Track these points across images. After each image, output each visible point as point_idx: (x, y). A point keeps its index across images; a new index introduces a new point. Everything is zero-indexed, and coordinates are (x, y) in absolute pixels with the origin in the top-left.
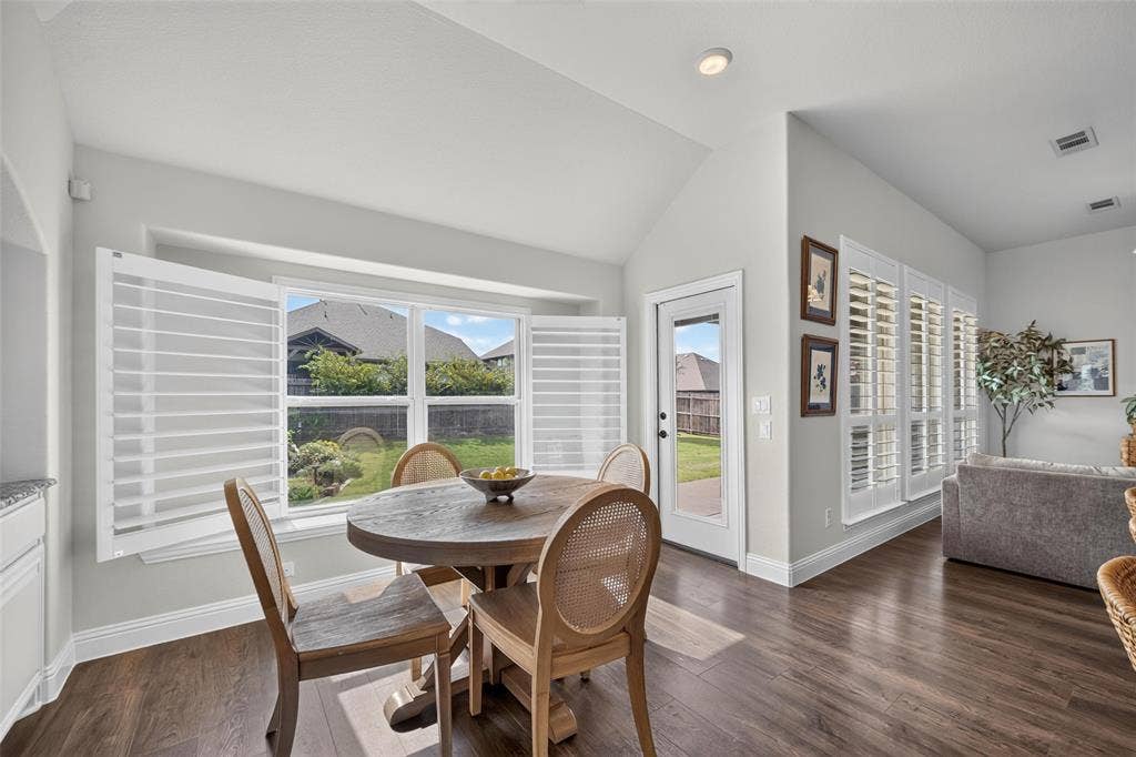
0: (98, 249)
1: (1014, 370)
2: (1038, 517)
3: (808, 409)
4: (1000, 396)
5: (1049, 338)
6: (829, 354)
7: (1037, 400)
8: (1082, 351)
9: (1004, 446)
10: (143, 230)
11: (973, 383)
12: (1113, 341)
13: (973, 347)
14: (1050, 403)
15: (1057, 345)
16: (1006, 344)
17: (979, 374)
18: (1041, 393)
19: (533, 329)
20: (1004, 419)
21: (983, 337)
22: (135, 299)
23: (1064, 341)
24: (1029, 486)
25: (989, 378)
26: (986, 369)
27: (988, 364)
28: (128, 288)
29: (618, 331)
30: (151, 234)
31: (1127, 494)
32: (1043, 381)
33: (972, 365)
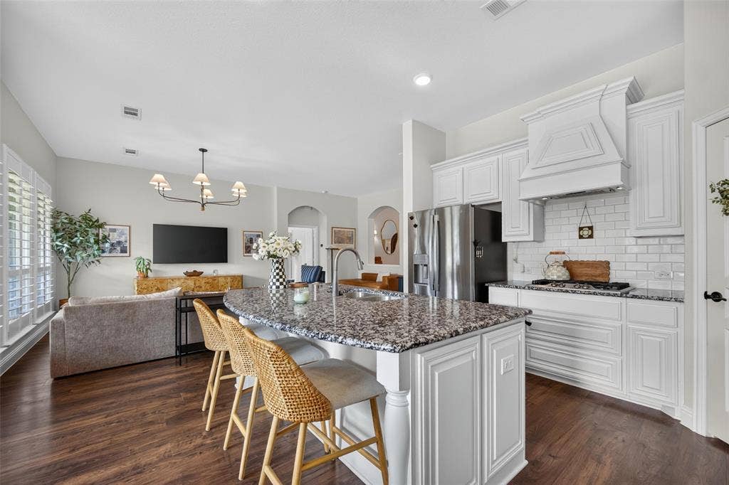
1: (78, 240)
2: (118, 330)
4: (67, 257)
5: (97, 221)
7: (91, 259)
8: (114, 230)
9: (69, 291)
11: (48, 247)
12: (130, 227)
13: (48, 221)
14: (98, 261)
15: (101, 226)
16: (71, 221)
17: (53, 241)
18: (94, 255)
20: (68, 273)
21: (56, 215)
23: (105, 224)
24: (114, 312)
25: (60, 244)
26: (57, 238)
27: (60, 234)
31: (194, 302)
32: (96, 247)
33: (48, 234)
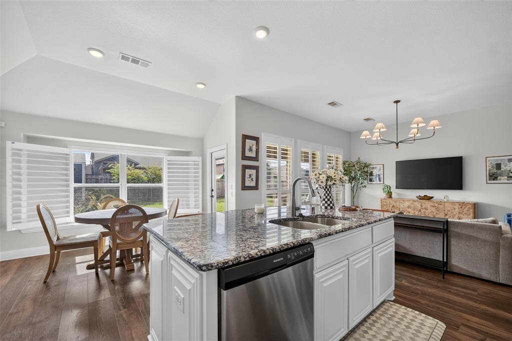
0: (7, 142)
3: (244, 188)
6: (255, 171)
10: (22, 134)
19: (168, 161)
22: (19, 155)
28: (17, 153)
29: (199, 162)
30: (24, 135)
